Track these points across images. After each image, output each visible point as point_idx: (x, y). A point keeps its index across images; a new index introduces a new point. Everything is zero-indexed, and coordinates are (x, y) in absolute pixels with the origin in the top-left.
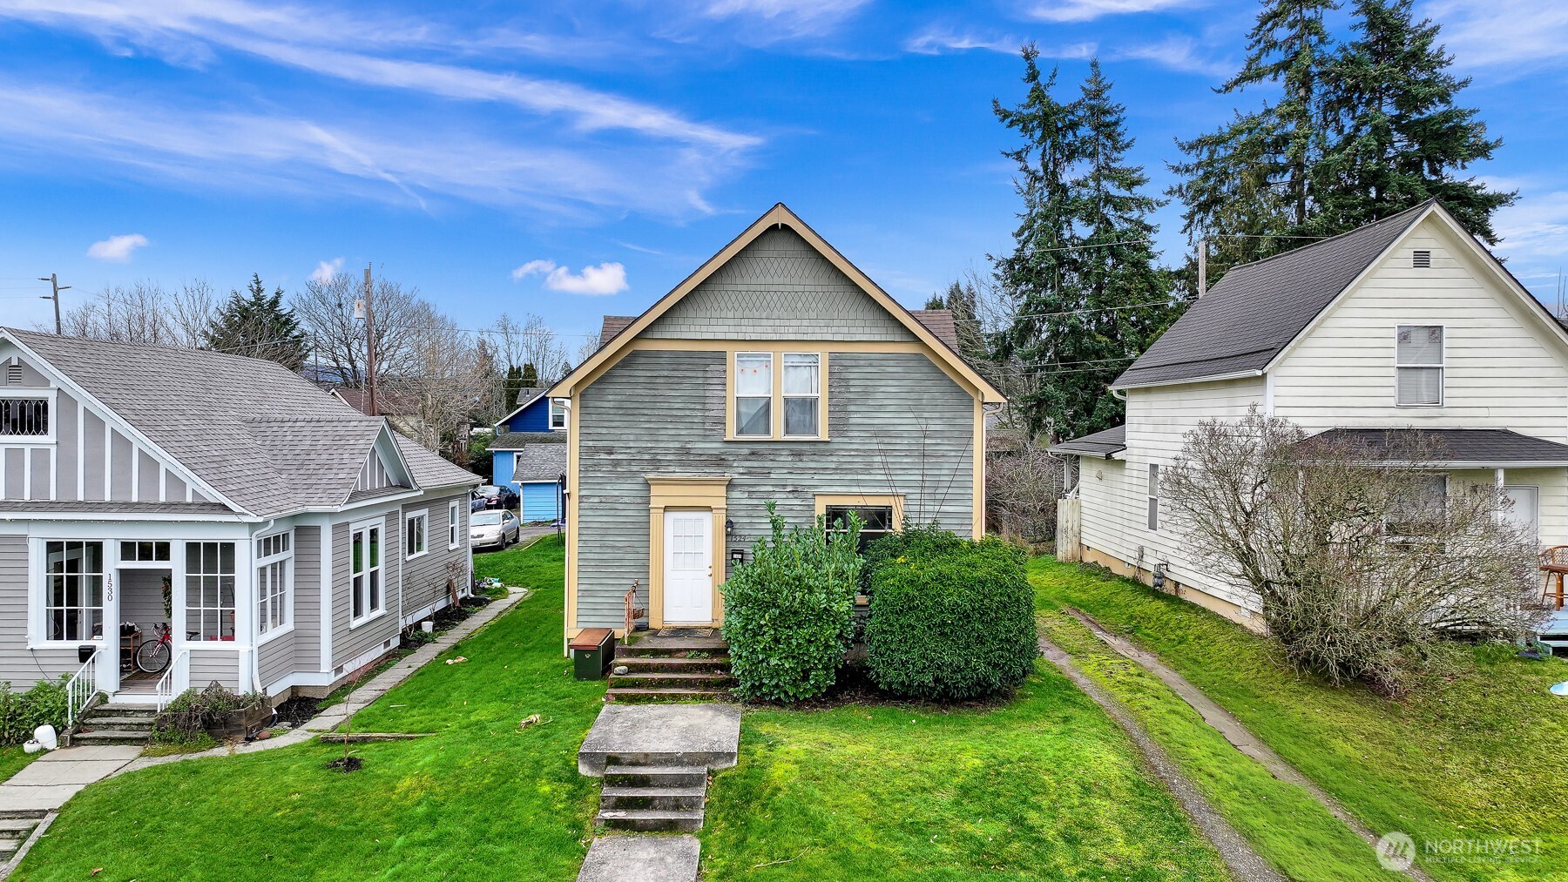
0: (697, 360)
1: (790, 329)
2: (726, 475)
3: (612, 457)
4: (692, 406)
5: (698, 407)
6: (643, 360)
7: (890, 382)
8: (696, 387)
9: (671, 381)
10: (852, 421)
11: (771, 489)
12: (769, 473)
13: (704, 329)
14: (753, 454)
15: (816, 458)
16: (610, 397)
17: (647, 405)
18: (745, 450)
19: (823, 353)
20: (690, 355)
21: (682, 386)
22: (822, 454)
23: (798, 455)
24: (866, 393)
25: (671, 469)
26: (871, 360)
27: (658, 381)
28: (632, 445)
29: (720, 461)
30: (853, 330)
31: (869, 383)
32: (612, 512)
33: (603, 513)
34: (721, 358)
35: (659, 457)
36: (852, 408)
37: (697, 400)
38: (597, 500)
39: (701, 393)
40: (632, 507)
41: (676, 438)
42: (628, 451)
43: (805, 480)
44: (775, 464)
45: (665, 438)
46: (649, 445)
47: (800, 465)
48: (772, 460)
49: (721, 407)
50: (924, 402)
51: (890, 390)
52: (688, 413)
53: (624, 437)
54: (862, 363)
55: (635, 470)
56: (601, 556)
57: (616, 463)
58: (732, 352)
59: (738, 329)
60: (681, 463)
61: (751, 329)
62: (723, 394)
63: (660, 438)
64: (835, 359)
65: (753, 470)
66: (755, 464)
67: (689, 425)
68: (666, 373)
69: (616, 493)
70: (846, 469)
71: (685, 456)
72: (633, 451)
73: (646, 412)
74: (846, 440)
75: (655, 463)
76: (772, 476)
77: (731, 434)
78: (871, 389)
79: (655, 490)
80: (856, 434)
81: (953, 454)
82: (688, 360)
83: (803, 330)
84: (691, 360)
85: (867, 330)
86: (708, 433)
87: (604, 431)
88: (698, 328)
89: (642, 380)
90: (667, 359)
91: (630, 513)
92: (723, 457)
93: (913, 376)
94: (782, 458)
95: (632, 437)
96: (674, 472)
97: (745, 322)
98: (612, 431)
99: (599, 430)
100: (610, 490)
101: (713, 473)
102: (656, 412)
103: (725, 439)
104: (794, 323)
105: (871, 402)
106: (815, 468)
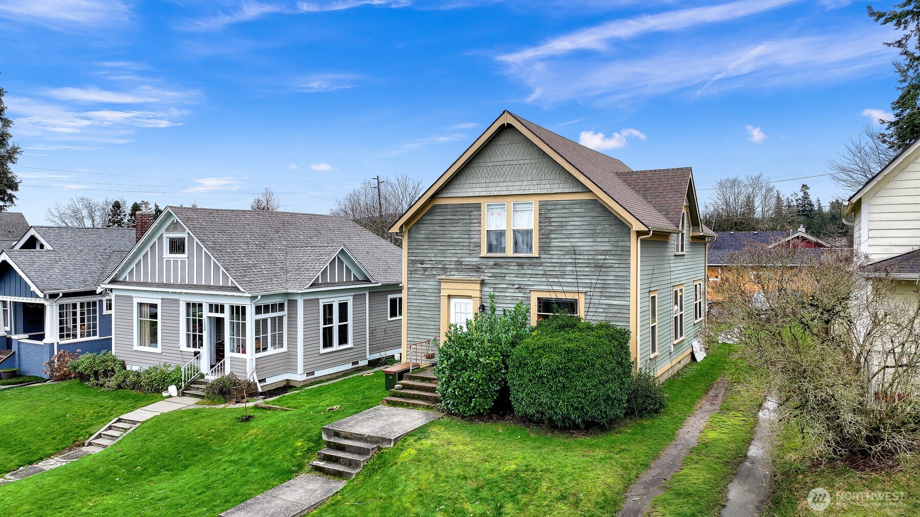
0: (466, 209)
1: (516, 187)
2: (481, 277)
3: (423, 266)
4: (463, 236)
5: (467, 237)
6: (438, 210)
7: (576, 219)
8: (465, 225)
9: (452, 222)
10: (553, 244)
11: (505, 286)
12: (505, 276)
13: (469, 190)
14: (495, 265)
15: (532, 267)
16: (422, 232)
17: (441, 236)
18: (491, 262)
19: (535, 203)
20: (462, 206)
21: (458, 225)
22: (535, 265)
23: (521, 265)
24: (562, 226)
25: (453, 273)
26: (563, 205)
27: (446, 222)
28: (433, 259)
29: (478, 269)
30: (553, 186)
31: (564, 220)
32: (423, 297)
33: (419, 298)
34: (478, 207)
35: (446, 266)
36: (553, 236)
37: (466, 233)
38: (416, 290)
39: (468, 228)
40: (433, 295)
41: (455, 255)
42: (431, 263)
43: (525, 281)
44: (508, 271)
45: (449, 255)
46: (441, 259)
47: (523, 272)
48: (506, 269)
49: (478, 236)
50: (598, 231)
51: (576, 223)
52: (461, 240)
53: (429, 255)
54: (559, 207)
55: (434, 273)
56: (417, 322)
57: (425, 269)
58: (484, 203)
59: (487, 189)
60: (457, 270)
61: (494, 189)
62: (479, 228)
63: (447, 255)
64: (542, 205)
65: (496, 275)
66: (497, 271)
67: (461, 248)
68: (450, 217)
69: (425, 287)
70: (550, 275)
71: (460, 266)
72: (434, 262)
73: (440, 240)
74: (549, 256)
75: (444, 270)
76: (507, 278)
77: (484, 252)
78: (564, 224)
79: (443, 285)
80: (555, 252)
81: (617, 265)
82: (462, 209)
83: (523, 188)
84: (463, 209)
85: (561, 186)
86: (472, 252)
87: (420, 251)
88: (466, 190)
89: (438, 222)
90: (451, 209)
91: (432, 298)
92: (479, 266)
93: (590, 214)
94: (512, 268)
95: (433, 255)
96: (454, 275)
97: (491, 185)
98: (423, 251)
99: (417, 251)
100: (423, 285)
101: (475, 276)
102: (445, 240)
103: (480, 256)
104: (519, 183)
105: (564, 232)
106: (531, 274)
